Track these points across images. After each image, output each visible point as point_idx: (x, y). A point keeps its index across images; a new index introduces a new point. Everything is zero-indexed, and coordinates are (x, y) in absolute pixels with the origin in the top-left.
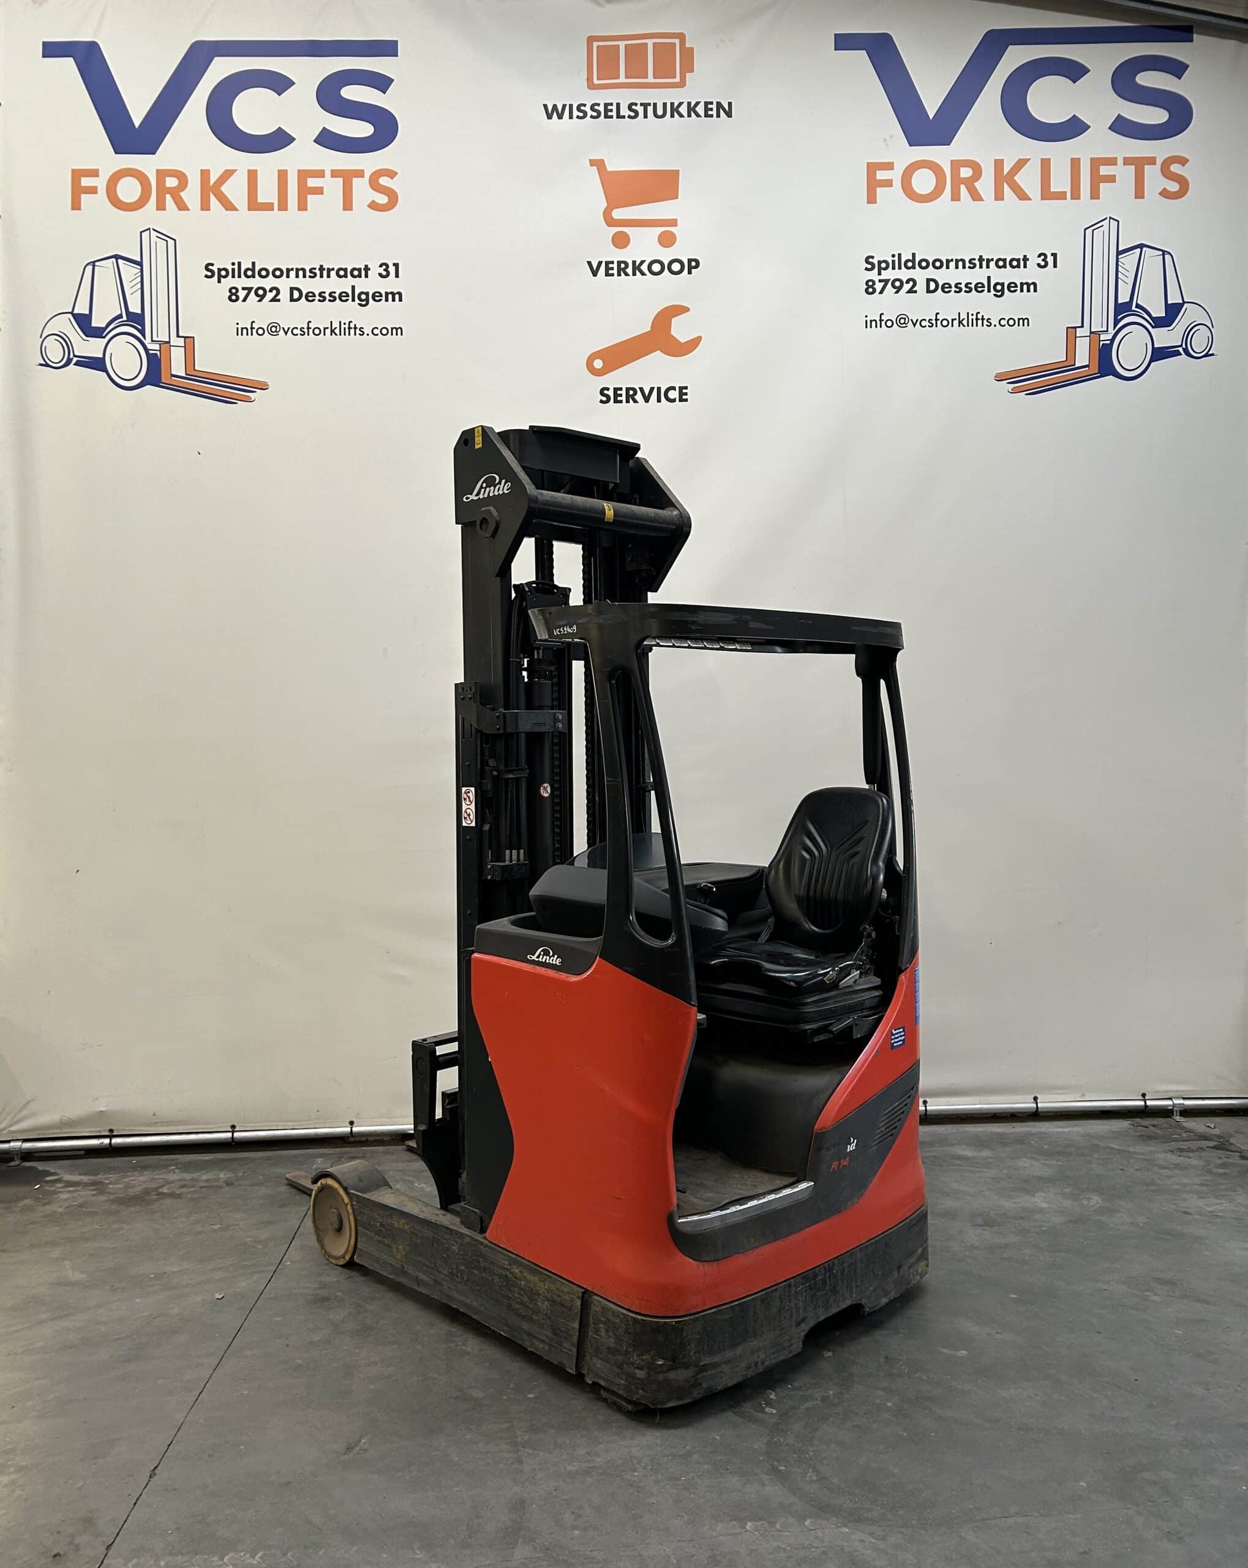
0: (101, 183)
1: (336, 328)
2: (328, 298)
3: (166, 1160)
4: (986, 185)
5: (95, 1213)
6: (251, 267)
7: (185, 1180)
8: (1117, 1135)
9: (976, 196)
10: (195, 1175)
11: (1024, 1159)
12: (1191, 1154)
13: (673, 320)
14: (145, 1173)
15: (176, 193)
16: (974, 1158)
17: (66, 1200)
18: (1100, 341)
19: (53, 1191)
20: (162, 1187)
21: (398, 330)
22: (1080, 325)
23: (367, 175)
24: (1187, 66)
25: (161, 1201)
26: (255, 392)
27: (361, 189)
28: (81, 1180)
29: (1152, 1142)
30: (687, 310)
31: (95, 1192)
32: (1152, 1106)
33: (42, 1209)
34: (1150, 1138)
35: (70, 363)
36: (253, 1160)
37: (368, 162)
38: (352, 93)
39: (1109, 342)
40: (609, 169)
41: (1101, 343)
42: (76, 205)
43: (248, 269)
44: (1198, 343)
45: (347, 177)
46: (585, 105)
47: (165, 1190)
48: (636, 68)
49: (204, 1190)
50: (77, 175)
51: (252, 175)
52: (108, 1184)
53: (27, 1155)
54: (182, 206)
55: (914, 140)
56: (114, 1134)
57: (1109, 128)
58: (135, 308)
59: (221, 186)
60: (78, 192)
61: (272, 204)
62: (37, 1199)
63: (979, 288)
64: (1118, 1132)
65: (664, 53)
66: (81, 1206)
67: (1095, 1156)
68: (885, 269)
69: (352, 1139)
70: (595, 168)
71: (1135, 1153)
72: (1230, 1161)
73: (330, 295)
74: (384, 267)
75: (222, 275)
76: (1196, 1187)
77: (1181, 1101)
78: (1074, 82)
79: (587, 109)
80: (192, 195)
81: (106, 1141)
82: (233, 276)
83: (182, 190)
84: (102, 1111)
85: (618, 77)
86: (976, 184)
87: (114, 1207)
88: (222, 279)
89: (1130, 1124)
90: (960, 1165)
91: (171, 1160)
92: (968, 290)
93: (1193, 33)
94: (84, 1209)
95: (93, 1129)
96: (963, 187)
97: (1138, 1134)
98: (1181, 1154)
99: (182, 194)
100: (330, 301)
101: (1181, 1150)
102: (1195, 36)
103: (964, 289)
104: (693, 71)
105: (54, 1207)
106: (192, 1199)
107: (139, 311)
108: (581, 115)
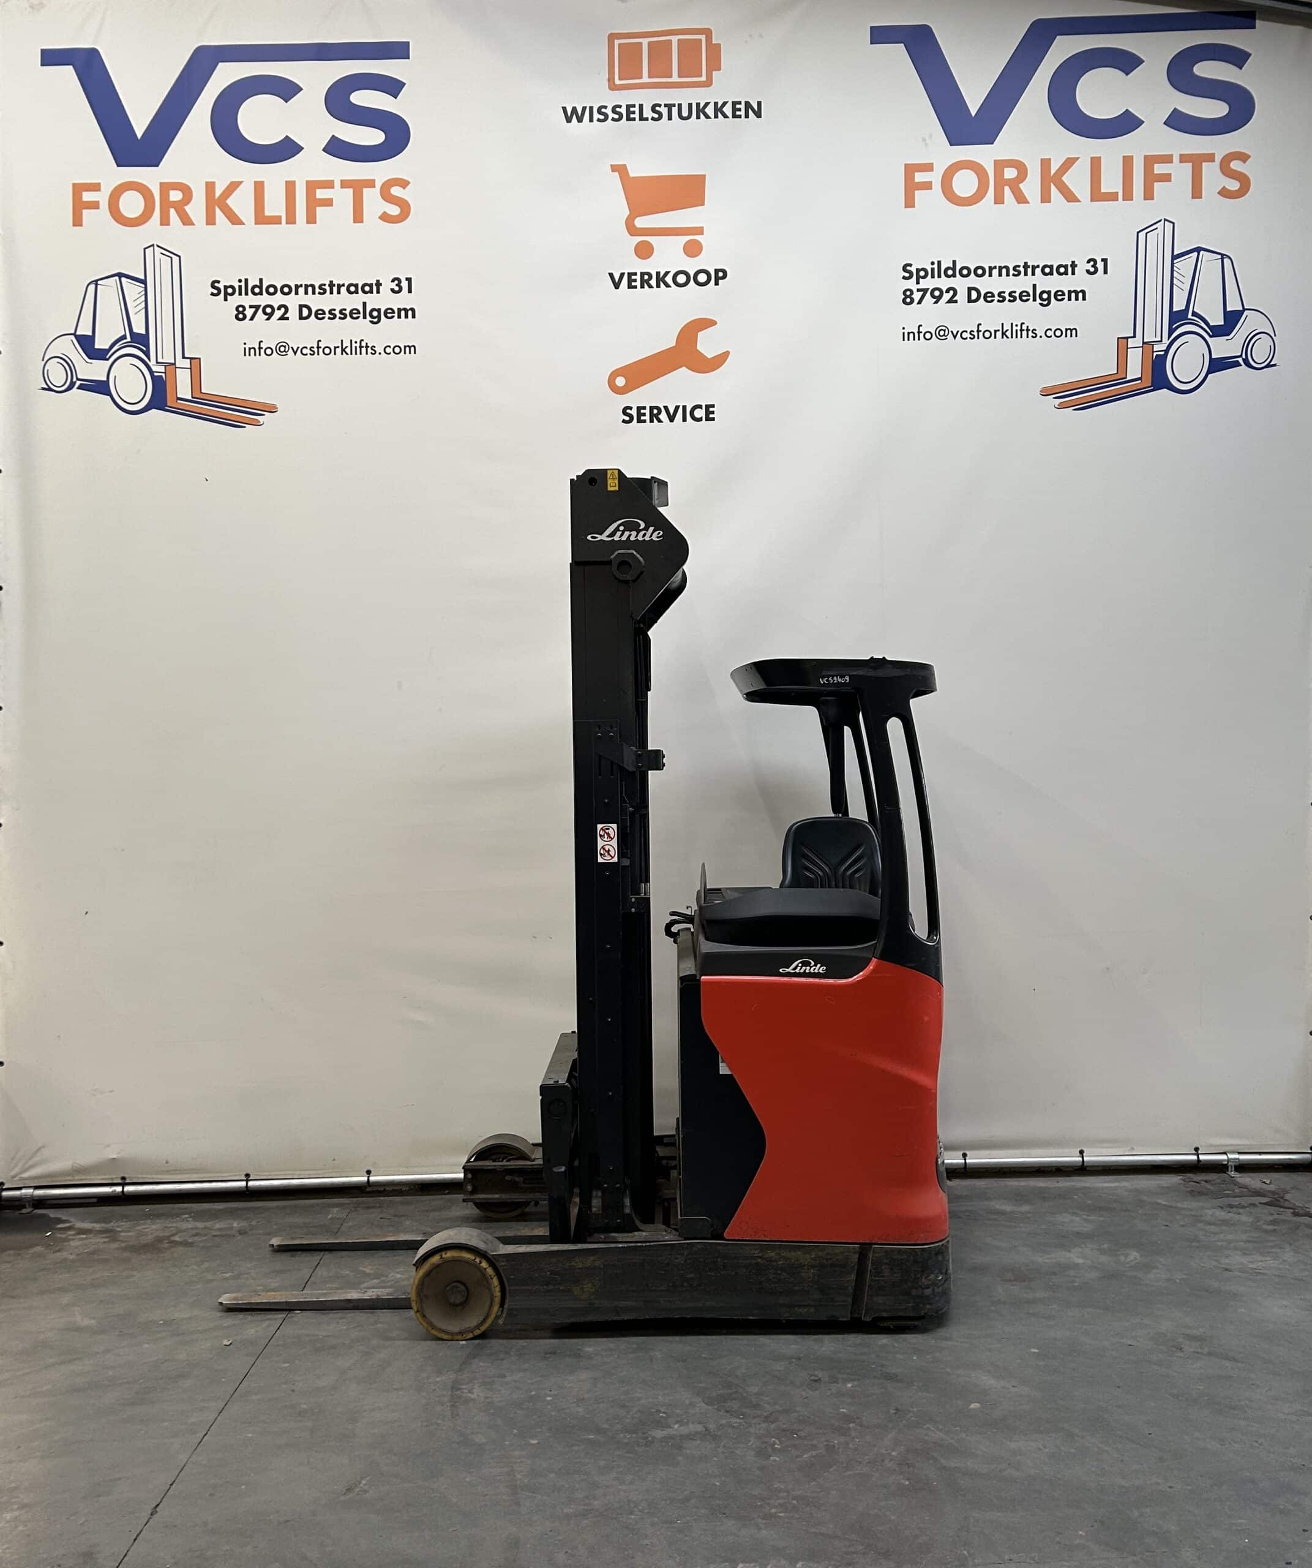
0: (102, 198)
1: (346, 347)
2: (338, 315)
3: (179, 1208)
4: (1031, 187)
5: (106, 1261)
6: (258, 284)
7: (197, 1228)
8: (1165, 1191)
9: (1021, 199)
10: (208, 1224)
11: (1064, 1215)
12: (1241, 1211)
13: (700, 334)
14: (157, 1221)
15: (180, 207)
16: (1013, 1212)
17: (76, 1247)
18: (1153, 352)
19: (66, 1238)
20: (173, 1235)
21: (411, 348)
22: (1132, 335)
23: (378, 185)
24: (1250, 55)
25: (173, 1250)
26: (264, 415)
27: (372, 199)
28: (93, 1227)
29: (1203, 1197)
30: (712, 323)
31: (106, 1240)
32: (1206, 1161)
33: (52, 1256)
34: (1201, 1193)
35: (73, 387)
36: (268, 1209)
37: (380, 171)
38: (362, 98)
39: (1163, 353)
40: (632, 175)
41: (1155, 354)
42: (77, 222)
43: (254, 287)
44: (1259, 354)
45: (357, 187)
46: (606, 107)
47: (177, 1238)
48: (661, 66)
49: (216, 1238)
50: (78, 189)
51: (259, 187)
52: (120, 1232)
53: (40, 1203)
54: (186, 221)
55: (954, 140)
56: (128, 1181)
57: (1165, 123)
58: (138, 328)
59: (227, 199)
60: (79, 207)
61: (280, 217)
62: (48, 1246)
63: (1023, 296)
64: (1168, 1188)
65: (689, 50)
66: (93, 1253)
67: (1140, 1212)
68: (924, 277)
69: (369, 1189)
70: (617, 174)
71: (1184, 1209)
72: (1282, 1217)
73: (341, 312)
74: (396, 282)
75: (228, 292)
76: (1241, 1243)
77: (1237, 1156)
78: (1127, 74)
79: (609, 111)
80: (196, 209)
81: (119, 1189)
82: (240, 294)
83: (188, 203)
84: (114, 1159)
85: (641, 77)
86: (1021, 186)
87: (126, 1254)
88: (228, 297)
89: (1181, 1179)
90: (995, 1219)
91: (185, 1209)
92: (1012, 299)
93: (1254, 19)
94: (96, 1257)
95: (107, 1177)
96: (1007, 189)
97: (1189, 1189)
98: (1231, 1210)
99: (187, 208)
100: (340, 318)
101: (1231, 1206)
102: (1258, 23)
103: (1008, 298)
104: (719, 69)
105: (65, 1254)
106: (203, 1247)
107: (143, 332)
108: (602, 117)
